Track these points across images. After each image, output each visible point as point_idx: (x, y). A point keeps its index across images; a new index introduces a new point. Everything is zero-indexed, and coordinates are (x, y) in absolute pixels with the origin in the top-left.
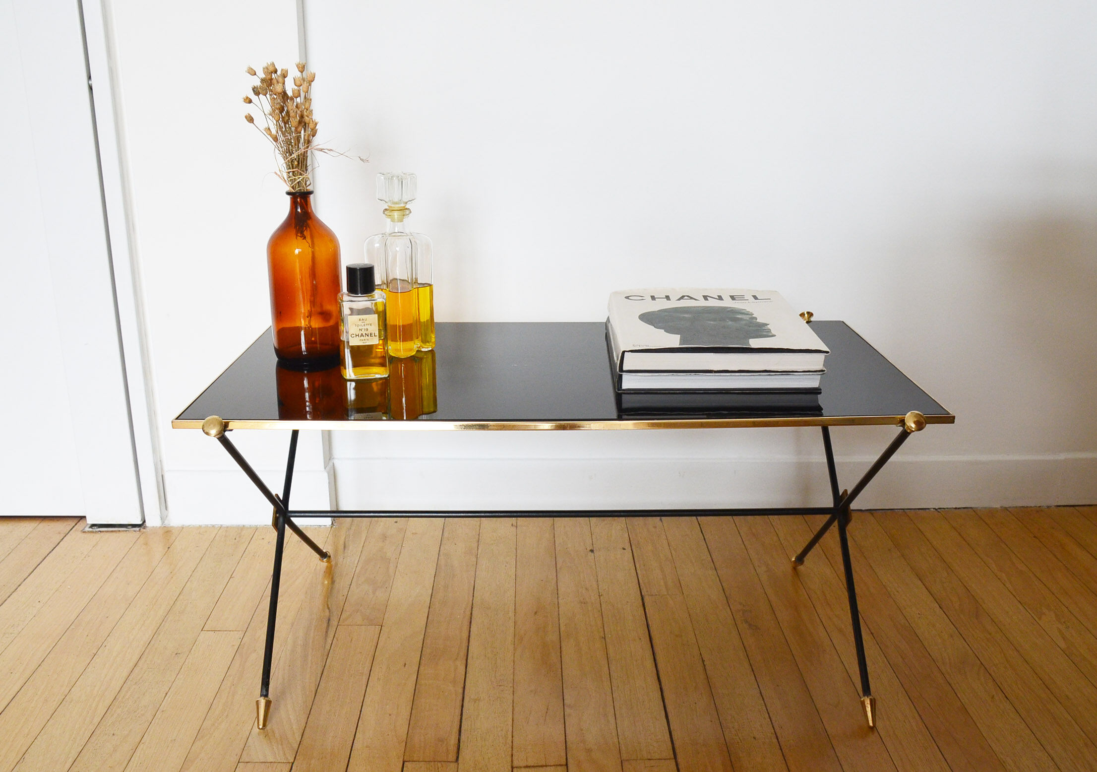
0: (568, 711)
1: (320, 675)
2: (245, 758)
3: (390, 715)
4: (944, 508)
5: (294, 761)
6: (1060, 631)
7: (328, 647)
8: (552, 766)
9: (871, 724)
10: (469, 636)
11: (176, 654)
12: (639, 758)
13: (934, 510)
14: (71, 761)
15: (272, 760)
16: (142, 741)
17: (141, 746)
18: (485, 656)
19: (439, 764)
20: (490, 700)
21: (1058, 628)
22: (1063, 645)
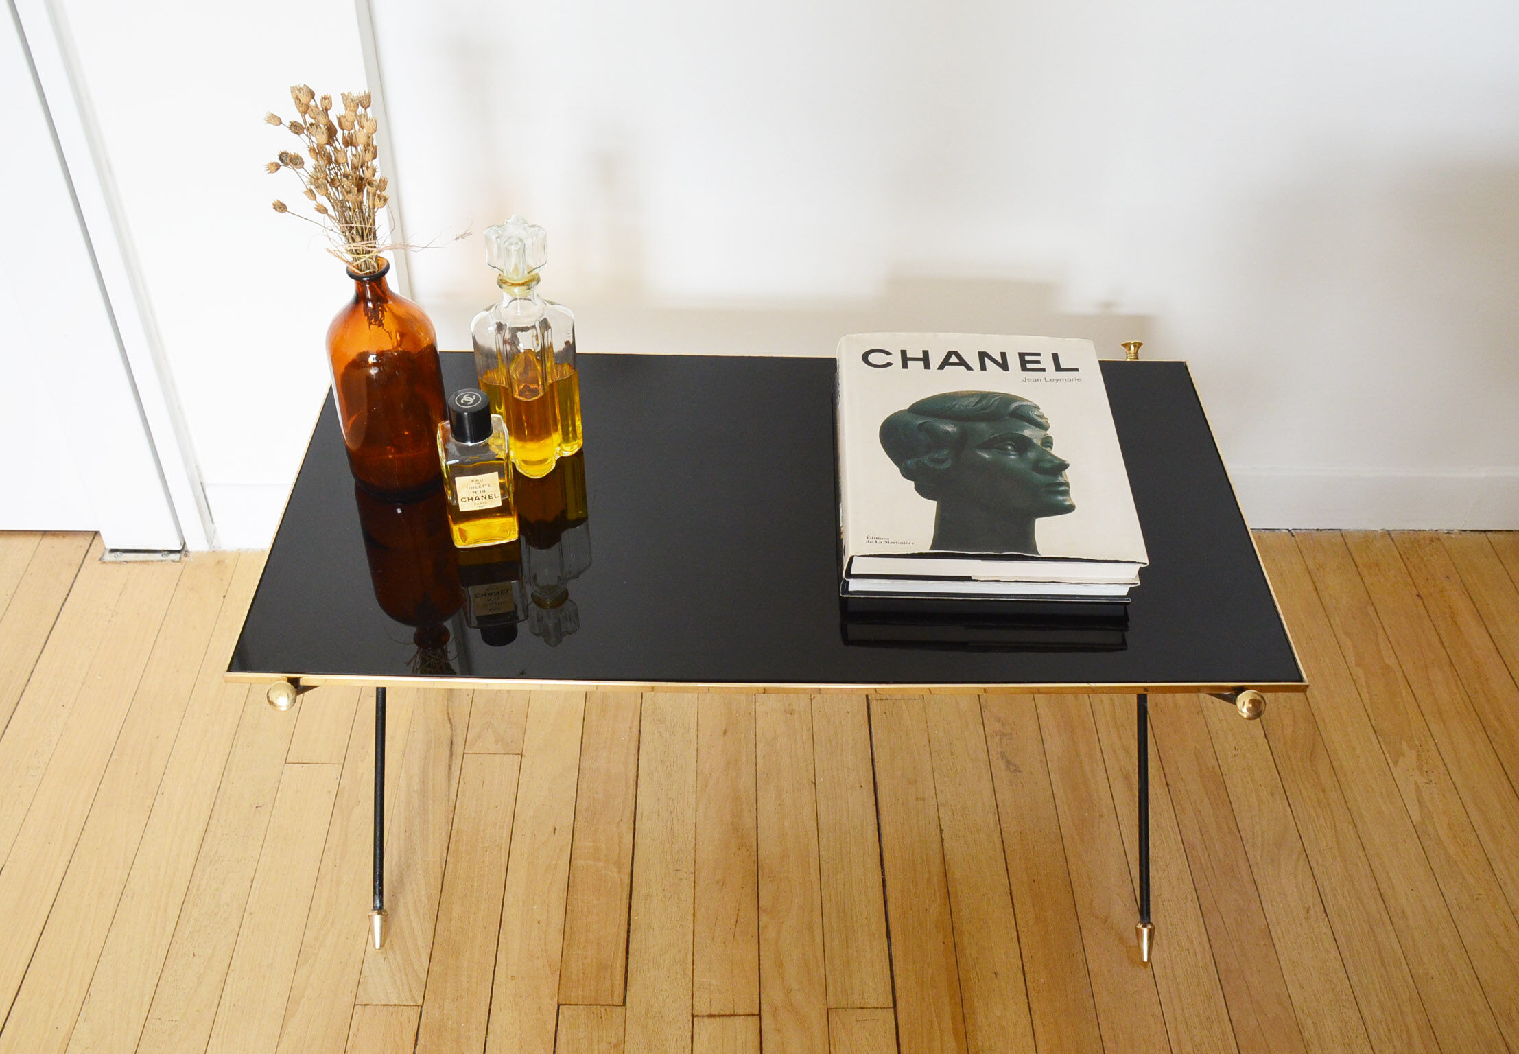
0: (764, 918)
1: (445, 850)
2: (363, 999)
3: (539, 922)
4: (1300, 530)
5: (423, 1003)
6: (1418, 789)
7: (453, 797)
8: (741, 1015)
9: (1146, 959)
10: (637, 777)
11: (257, 807)
12: (849, 1007)
13: (1287, 531)
14: (147, 999)
15: (396, 1002)
16: (231, 968)
17: (231, 975)
18: (659, 815)
19: (603, 1009)
20: (664, 896)
21: (1416, 783)
22: (1416, 818)
